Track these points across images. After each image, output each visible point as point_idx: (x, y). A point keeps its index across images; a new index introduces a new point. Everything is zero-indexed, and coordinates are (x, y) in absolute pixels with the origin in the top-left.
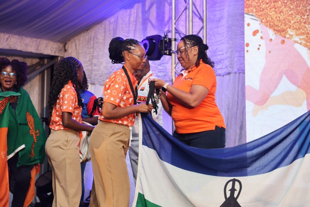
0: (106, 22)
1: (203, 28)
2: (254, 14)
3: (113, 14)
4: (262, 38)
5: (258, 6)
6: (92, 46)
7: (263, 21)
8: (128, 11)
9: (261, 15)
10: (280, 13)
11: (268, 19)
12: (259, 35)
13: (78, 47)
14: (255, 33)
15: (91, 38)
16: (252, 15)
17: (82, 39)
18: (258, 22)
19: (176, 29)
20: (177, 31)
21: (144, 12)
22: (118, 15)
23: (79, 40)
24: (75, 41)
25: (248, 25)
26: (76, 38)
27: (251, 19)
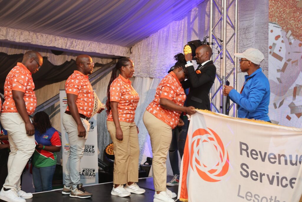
0: (161, 31)
1: (234, 34)
2: (276, 23)
3: (166, 25)
4: (282, 41)
5: (280, 16)
6: (150, 49)
7: (284, 28)
8: (178, 22)
9: (282, 23)
10: (298, 21)
11: (288, 26)
12: (280, 39)
13: (139, 50)
14: (277, 38)
15: (149, 43)
16: (275, 24)
17: (143, 44)
18: (280, 29)
19: (213, 35)
20: (214, 37)
21: (189, 23)
22: (169, 26)
23: (141, 45)
24: (138, 46)
25: (272, 31)
26: (138, 43)
27: (274, 26)
